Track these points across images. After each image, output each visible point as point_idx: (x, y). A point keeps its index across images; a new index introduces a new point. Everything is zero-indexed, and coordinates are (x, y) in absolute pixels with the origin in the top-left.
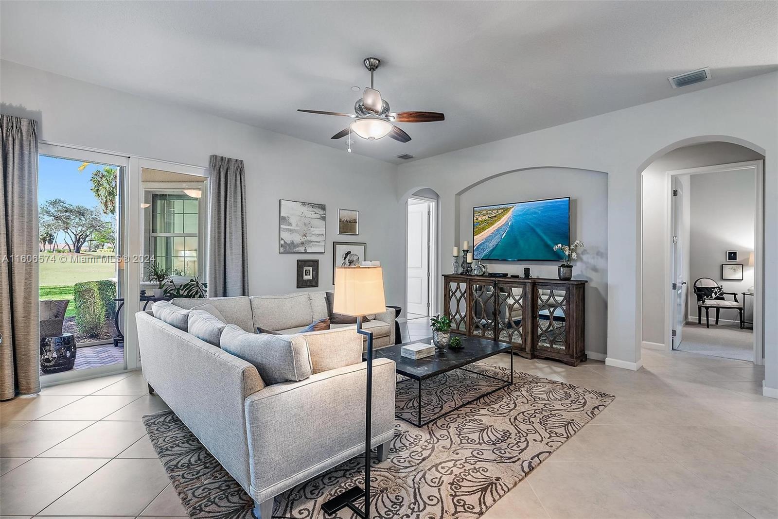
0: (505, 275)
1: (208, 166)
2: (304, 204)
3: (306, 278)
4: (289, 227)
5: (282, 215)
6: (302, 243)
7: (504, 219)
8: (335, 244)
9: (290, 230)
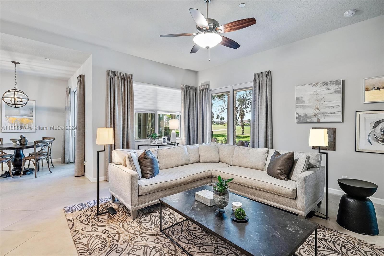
2: (316, 84)
4: (303, 104)
5: (297, 96)
6: (315, 115)
8: (358, 113)
9: (303, 106)
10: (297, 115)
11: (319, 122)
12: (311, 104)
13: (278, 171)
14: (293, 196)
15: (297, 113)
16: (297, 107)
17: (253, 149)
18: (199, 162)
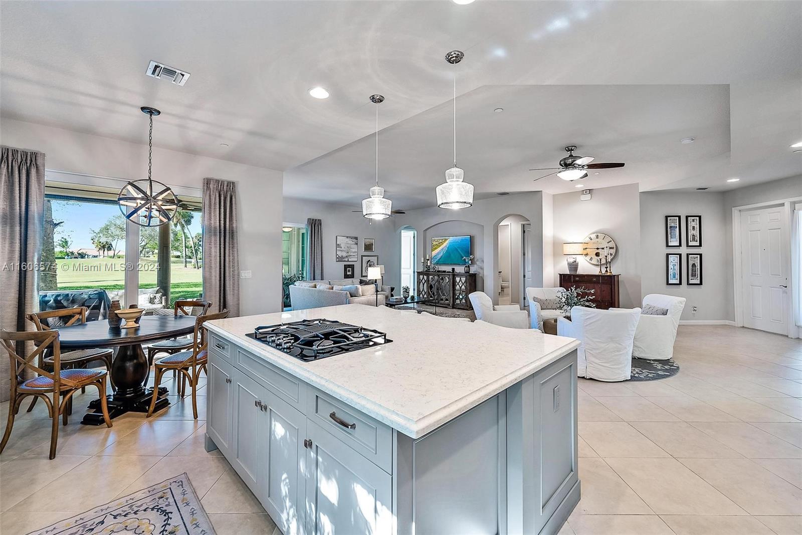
0: (444, 272)
1: (307, 223)
2: (347, 237)
3: (348, 273)
4: (341, 249)
5: (338, 243)
6: (347, 256)
7: (445, 244)
8: (362, 256)
11: (348, 261)
12: (345, 249)
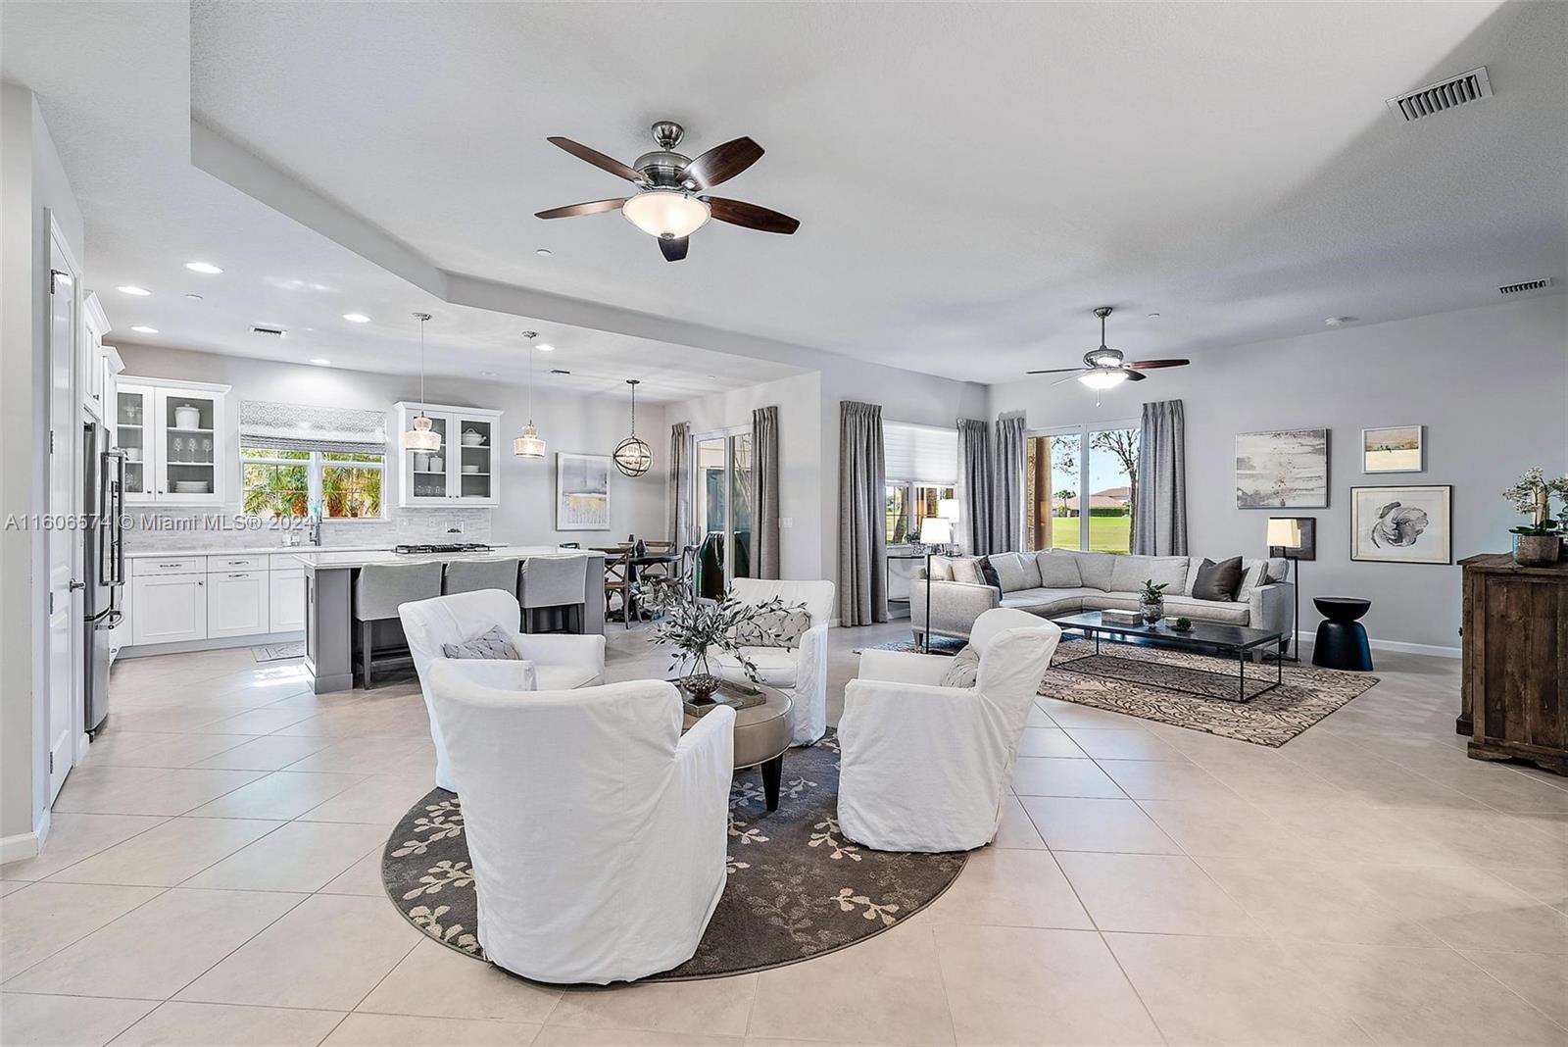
4: (1251, 472)
6: (1275, 493)
8: (1356, 491)
9: (1251, 476)
10: (1240, 493)
11: (1283, 506)
12: (1268, 472)
13: (1216, 588)
14: (1244, 619)
15: (1238, 489)
16: (1240, 476)
17: (1156, 558)
18: (1041, 586)
